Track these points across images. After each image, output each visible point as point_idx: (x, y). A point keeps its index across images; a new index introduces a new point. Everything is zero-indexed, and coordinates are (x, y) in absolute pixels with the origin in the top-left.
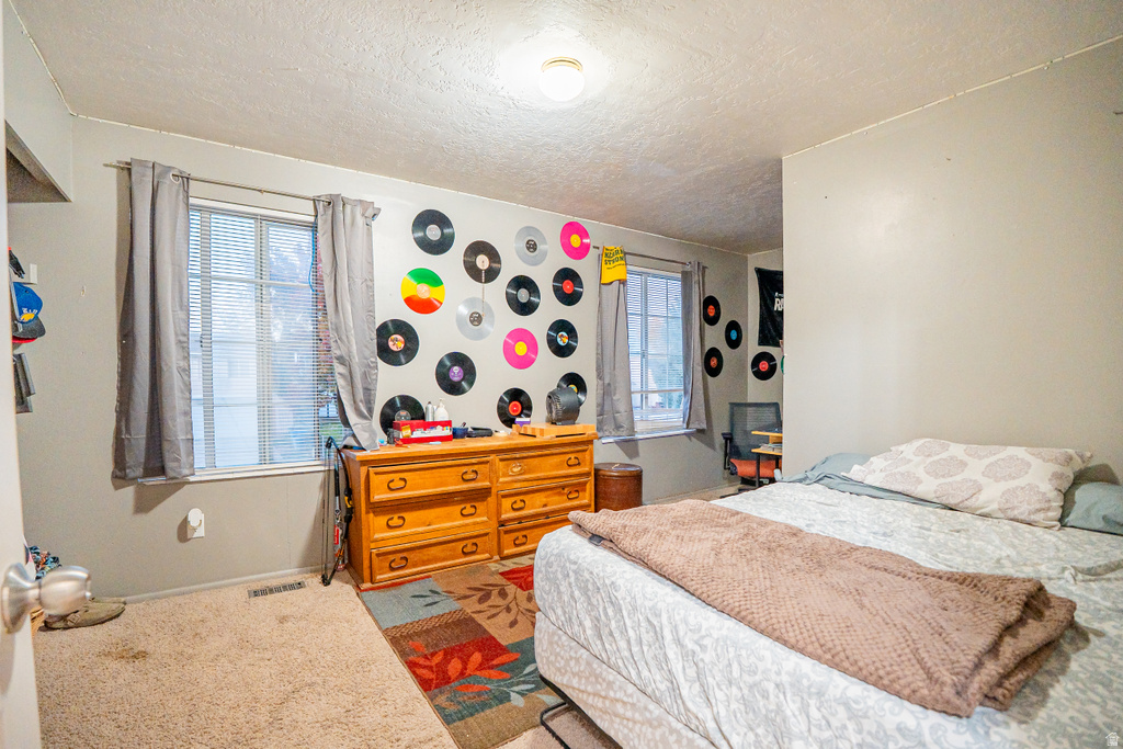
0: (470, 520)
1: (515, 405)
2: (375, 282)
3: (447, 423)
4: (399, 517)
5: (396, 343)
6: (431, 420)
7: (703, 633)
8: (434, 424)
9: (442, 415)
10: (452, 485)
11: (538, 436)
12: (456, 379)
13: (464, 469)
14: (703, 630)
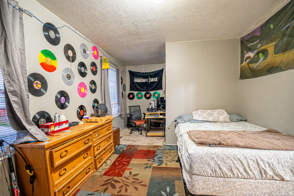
0: (87, 159)
1: (82, 112)
2: (26, 51)
3: (67, 122)
4: (64, 170)
5: (38, 85)
6: (58, 122)
7: (268, 156)
8: (60, 124)
9: (63, 118)
10: (82, 147)
11: (99, 121)
12: (63, 102)
13: (85, 140)
14: (268, 155)
